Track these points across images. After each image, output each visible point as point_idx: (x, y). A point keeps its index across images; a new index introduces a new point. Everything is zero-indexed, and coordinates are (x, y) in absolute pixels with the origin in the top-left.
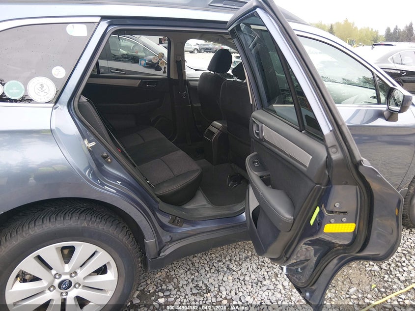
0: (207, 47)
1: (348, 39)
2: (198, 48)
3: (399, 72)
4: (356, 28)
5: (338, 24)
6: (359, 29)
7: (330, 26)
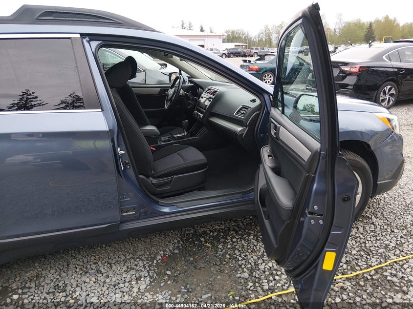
0: (236, 51)
1: (384, 37)
2: (226, 53)
3: (396, 70)
4: (398, 25)
5: (377, 21)
6: (401, 25)
7: (369, 24)
